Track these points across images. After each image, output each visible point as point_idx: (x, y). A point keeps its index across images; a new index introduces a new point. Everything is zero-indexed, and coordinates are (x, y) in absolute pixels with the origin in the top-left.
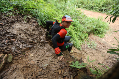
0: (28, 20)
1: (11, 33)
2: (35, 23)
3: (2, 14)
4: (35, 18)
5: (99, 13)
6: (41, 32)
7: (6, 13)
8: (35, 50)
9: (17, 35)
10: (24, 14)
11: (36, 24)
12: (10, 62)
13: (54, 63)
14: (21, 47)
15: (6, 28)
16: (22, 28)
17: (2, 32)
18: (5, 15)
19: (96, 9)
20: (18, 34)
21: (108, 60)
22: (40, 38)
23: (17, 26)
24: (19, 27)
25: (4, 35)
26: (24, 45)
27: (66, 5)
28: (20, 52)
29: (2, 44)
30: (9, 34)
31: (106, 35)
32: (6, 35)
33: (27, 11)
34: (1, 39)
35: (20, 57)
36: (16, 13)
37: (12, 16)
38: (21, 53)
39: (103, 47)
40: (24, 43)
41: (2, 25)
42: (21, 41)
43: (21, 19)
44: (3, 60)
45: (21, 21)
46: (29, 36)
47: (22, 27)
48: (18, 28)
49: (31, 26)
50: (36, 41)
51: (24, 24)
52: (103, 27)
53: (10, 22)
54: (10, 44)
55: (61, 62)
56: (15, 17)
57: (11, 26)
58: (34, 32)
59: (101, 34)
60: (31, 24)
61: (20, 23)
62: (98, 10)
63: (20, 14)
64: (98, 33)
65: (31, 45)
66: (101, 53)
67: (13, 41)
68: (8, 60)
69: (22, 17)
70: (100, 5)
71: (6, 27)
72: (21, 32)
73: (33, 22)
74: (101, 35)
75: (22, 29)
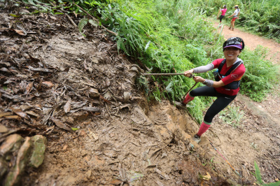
0: (89, 32)
1: (43, 64)
2: (106, 42)
3: (23, 5)
4: (107, 27)
5: (257, 38)
6: (122, 69)
7: (33, 4)
8: (103, 122)
9: (59, 71)
10: (79, 12)
11: (109, 46)
12: (37, 166)
13: (158, 170)
14: (66, 108)
15: (31, 47)
16: (72, 52)
17: (20, 57)
18: (31, 10)
19: (252, 25)
20: (62, 69)
21: (266, 161)
22: (120, 88)
23: (59, 45)
24: (66, 47)
25: (22, 68)
26: (76, 105)
27: (177, 6)
28: (65, 126)
29: (15, 94)
30: (38, 66)
31: (268, 96)
32: (30, 67)
33: (88, 7)
34: (16, 79)
35: (64, 143)
36: (59, 9)
37: (48, 14)
38: (67, 128)
39: (256, 125)
40: (76, 98)
41: (21, 37)
42: (69, 90)
43: (70, 26)
44: (18, 162)
45: (69, 31)
46: (90, 77)
47: (72, 48)
48: (63, 50)
49: (97, 50)
50: (107, 96)
51: (79, 40)
52: (264, 74)
53: (42, 31)
54: (38, 95)
55: (180, 172)
56: (55, 19)
57: (43, 42)
58: (102, 68)
59: (256, 91)
60: (96, 45)
61: (68, 36)
62: (257, 30)
63: (70, 11)
64: (249, 88)
65: (94, 105)
66: (251, 140)
67: (47, 88)
68: (32, 159)
69: (73, 22)
70: (264, 16)
71: (31, 44)
72: (68, 64)
73: (103, 40)
74: (255, 95)
75: (71, 55)
